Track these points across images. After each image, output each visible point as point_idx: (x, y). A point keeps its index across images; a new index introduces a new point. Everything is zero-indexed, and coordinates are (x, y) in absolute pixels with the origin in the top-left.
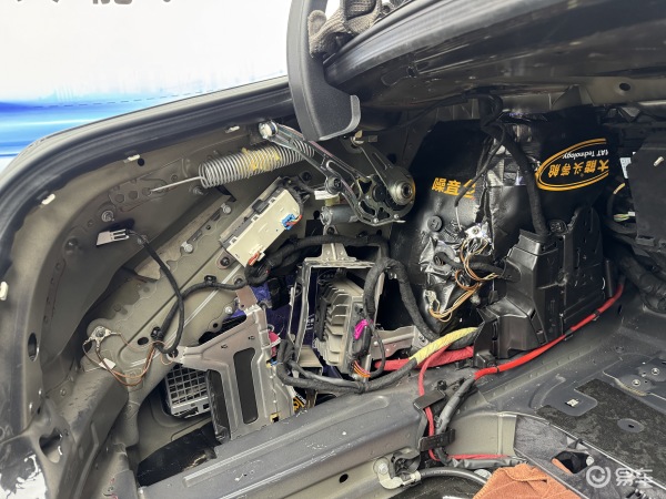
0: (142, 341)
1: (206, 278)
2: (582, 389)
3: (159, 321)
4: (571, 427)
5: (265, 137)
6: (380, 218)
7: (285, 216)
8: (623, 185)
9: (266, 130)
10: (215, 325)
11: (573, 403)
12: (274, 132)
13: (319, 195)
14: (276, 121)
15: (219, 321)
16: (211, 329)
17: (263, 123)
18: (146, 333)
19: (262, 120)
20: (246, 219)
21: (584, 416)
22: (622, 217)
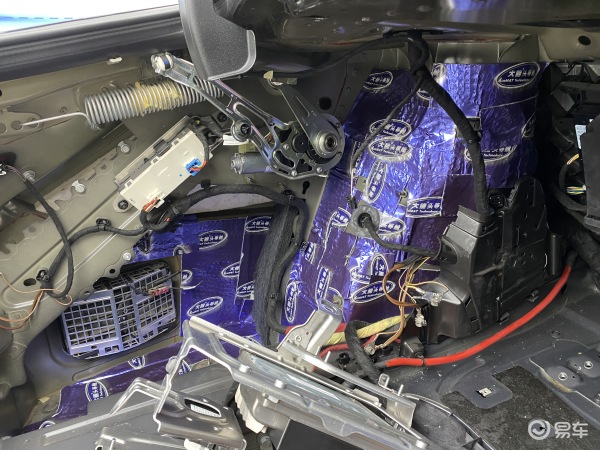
0: (28, 283)
1: (99, 221)
2: (500, 377)
3: (46, 264)
4: (475, 422)
5: (158, 71)
6: (299, 170)
7: (190, 160)
8: (577, 156)
9: (159, 64)
10: (112, 271)
11: (486, 392)
12: (168, 66)
13: (228, 140)
14: (172, 53)
15: (117, 267)
16: (107, 274)
17: (156, 55)
18: (32, 274)
19: (156, 51)
20: (146, 160)
21: (493, 410)
22: (575, 190)
